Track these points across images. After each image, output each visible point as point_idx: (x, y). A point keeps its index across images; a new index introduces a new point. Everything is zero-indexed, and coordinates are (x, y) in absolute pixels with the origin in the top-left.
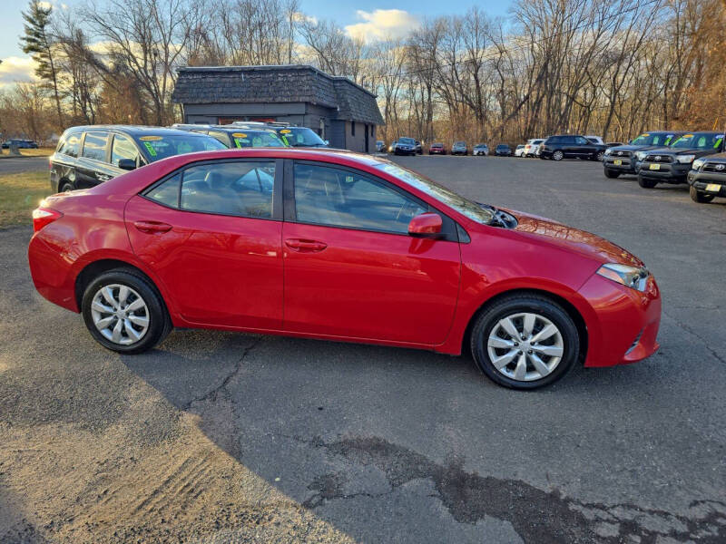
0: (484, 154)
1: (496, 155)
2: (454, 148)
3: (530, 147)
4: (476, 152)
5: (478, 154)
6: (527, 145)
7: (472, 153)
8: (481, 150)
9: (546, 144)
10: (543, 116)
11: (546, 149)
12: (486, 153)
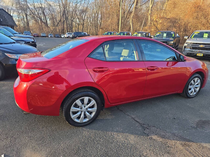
0: (52, 37)
1: (56, 37)
2: (42, 35)
3: (67, 35)
4: (49, 36)
5: (50, 37)
6: (66, 35)
7: (48, 37)
8: (51, 35)
9: (74, 34)
10: (65, 26)
11: (74, 36)
12: (53, 36)
